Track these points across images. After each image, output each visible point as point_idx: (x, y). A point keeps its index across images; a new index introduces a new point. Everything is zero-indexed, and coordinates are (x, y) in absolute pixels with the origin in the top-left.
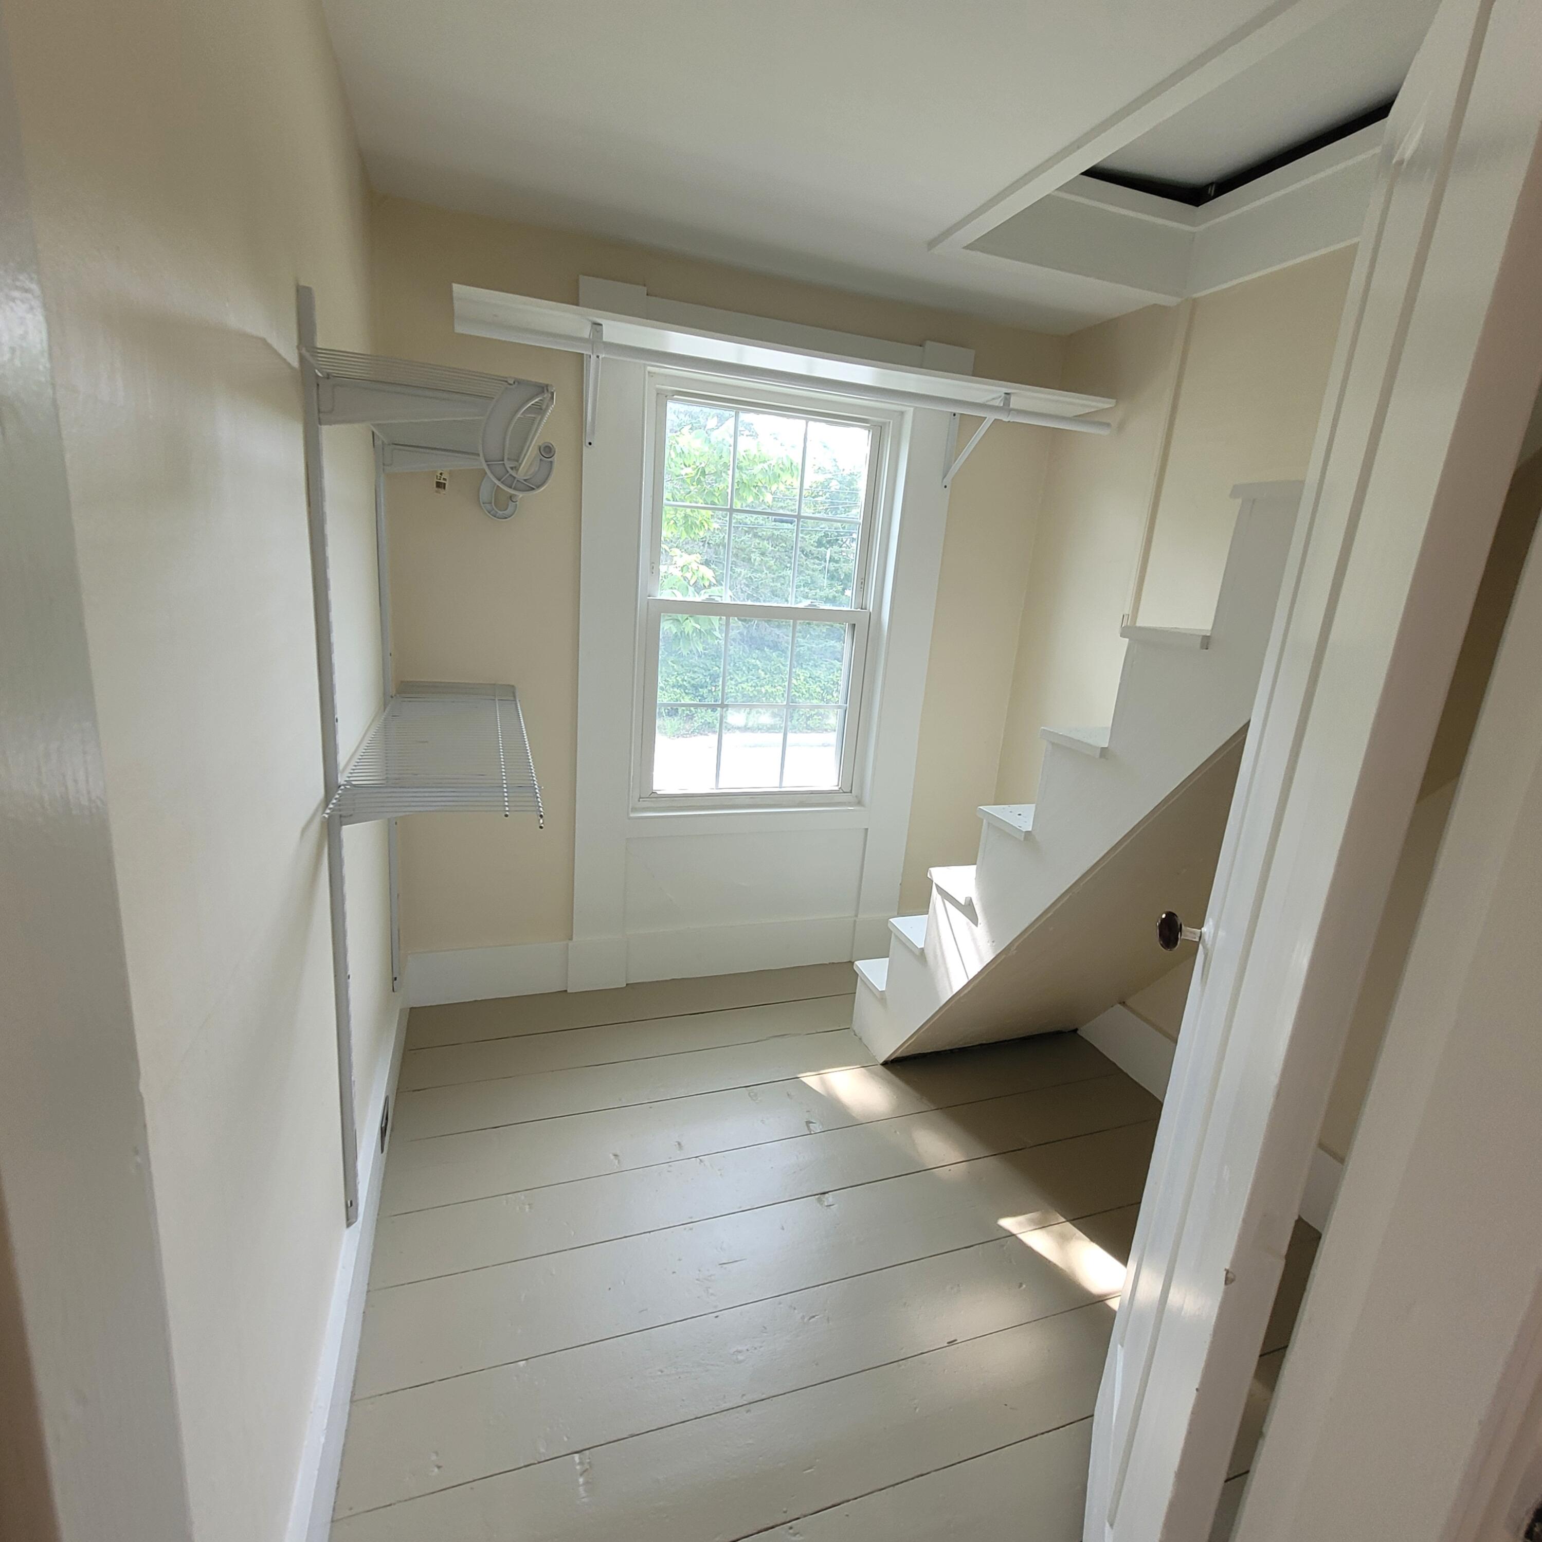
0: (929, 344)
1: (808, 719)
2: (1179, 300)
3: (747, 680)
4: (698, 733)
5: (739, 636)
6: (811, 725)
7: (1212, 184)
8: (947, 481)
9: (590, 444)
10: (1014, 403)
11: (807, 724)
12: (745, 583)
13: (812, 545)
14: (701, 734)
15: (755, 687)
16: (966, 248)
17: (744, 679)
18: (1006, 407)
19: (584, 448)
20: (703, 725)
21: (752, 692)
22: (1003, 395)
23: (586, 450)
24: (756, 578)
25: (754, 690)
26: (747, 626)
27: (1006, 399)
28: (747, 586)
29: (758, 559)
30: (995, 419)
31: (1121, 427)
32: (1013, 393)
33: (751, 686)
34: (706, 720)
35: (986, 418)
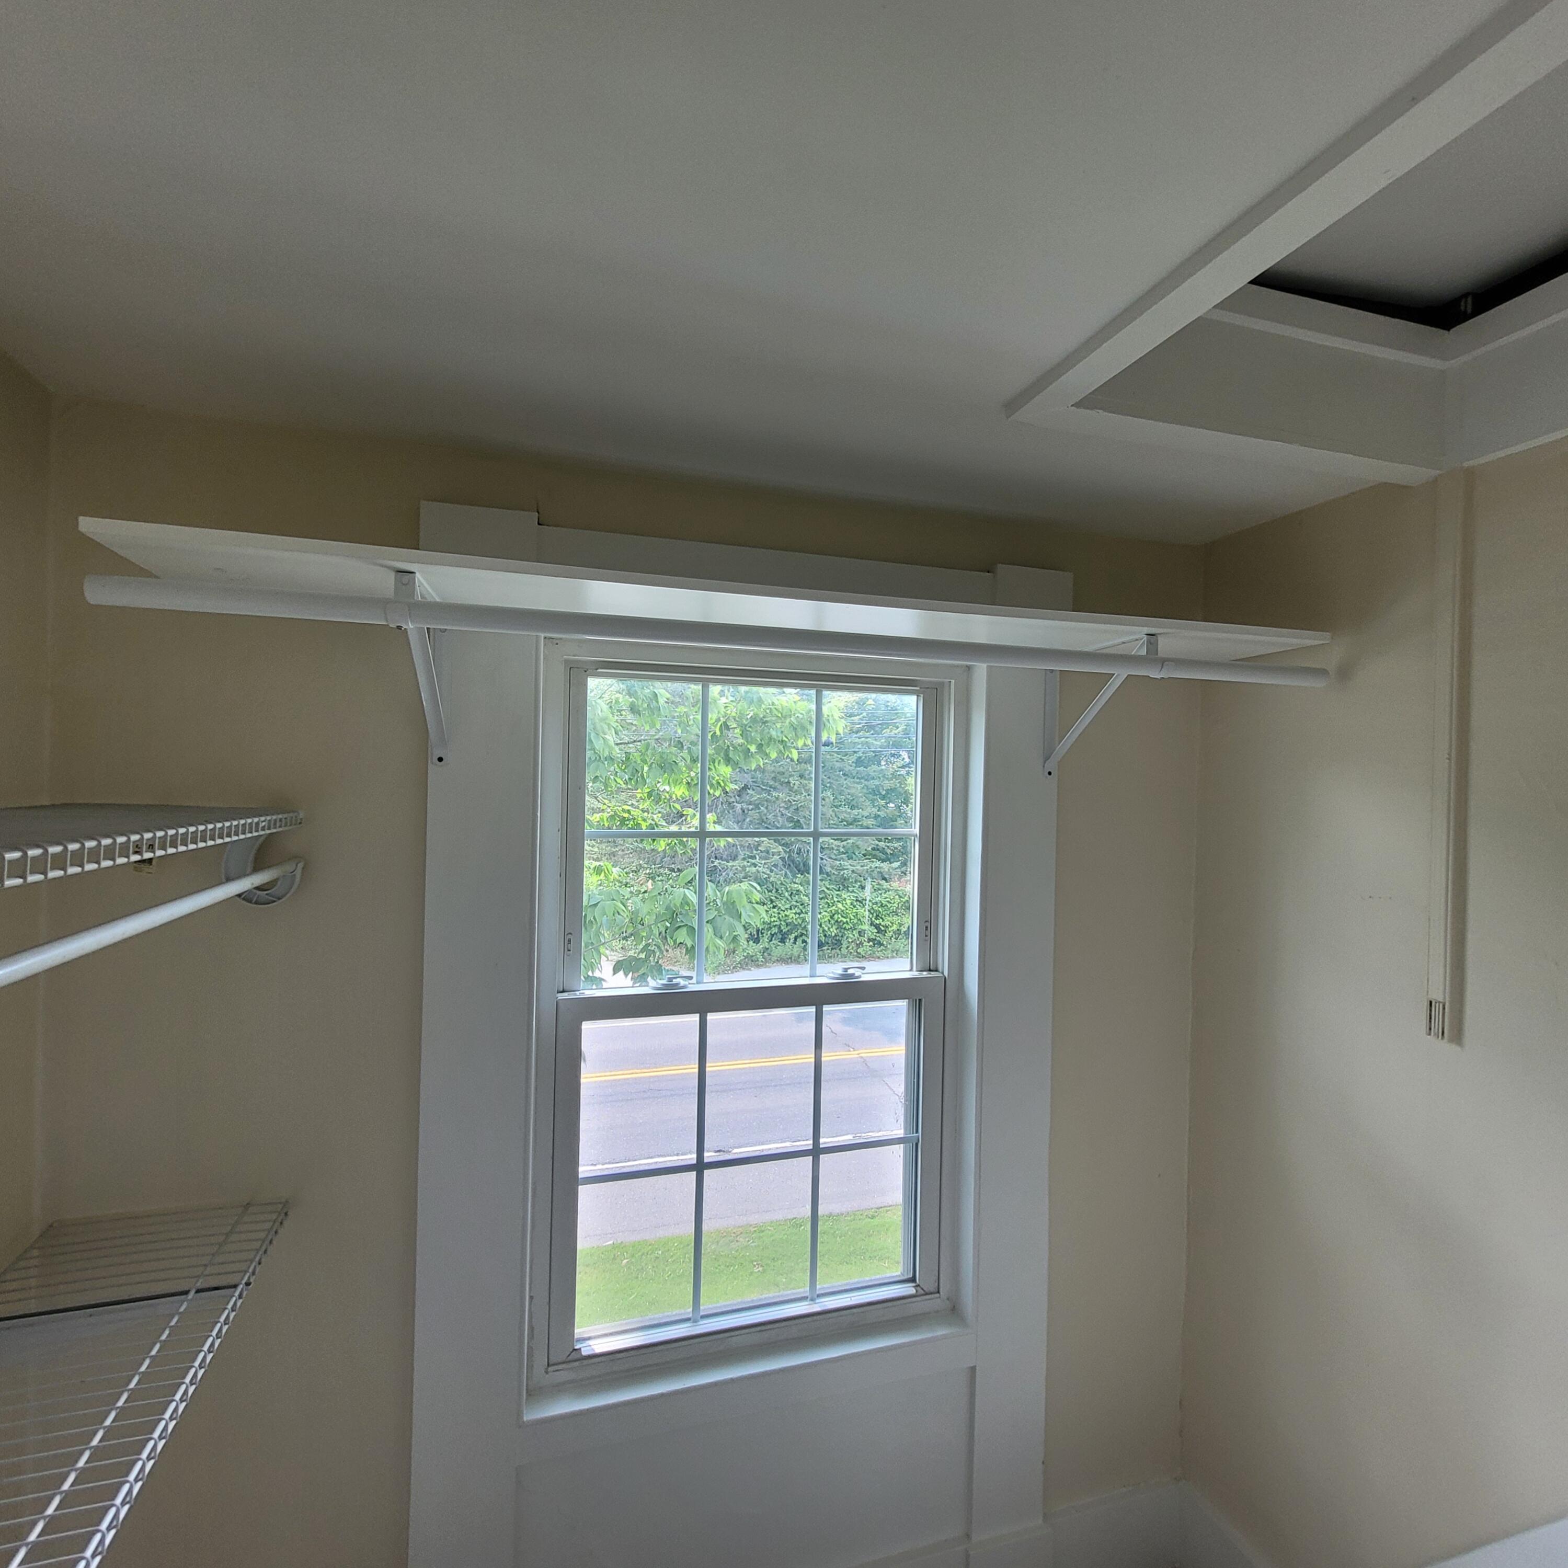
0: (1001, 568)
1: (858, 946)
2: (1435, 473)
3: (791, 907)
4: (740, 968)
5: (780, 861)
6: (862, 953)
7: (1465, 296)
8: (1051, 765)
9: (440, 759)
10: (1165, 646)
11: (857, 952)
12: (784, 807)
13: (851, 766)
14: (744, 969)
15: (799, 914)
16: (1077, 405)
17: (788, 906)
18: (1153, 657)
19: (430, 766)
20: (745, 959)
21: (796, 919)
22: (1145, 638)
23: (434, 769)
24: (794, 801)
25: (799, 918)
26: (788, 850)
27: (1149, 642)
28: (787, 809)
29: (797, 783)
30: (1129, 675)
31: (1344, 673)
32: (1160, 634)
33: (795, 913)
34: (748, 953)
35: (1114, 674)
